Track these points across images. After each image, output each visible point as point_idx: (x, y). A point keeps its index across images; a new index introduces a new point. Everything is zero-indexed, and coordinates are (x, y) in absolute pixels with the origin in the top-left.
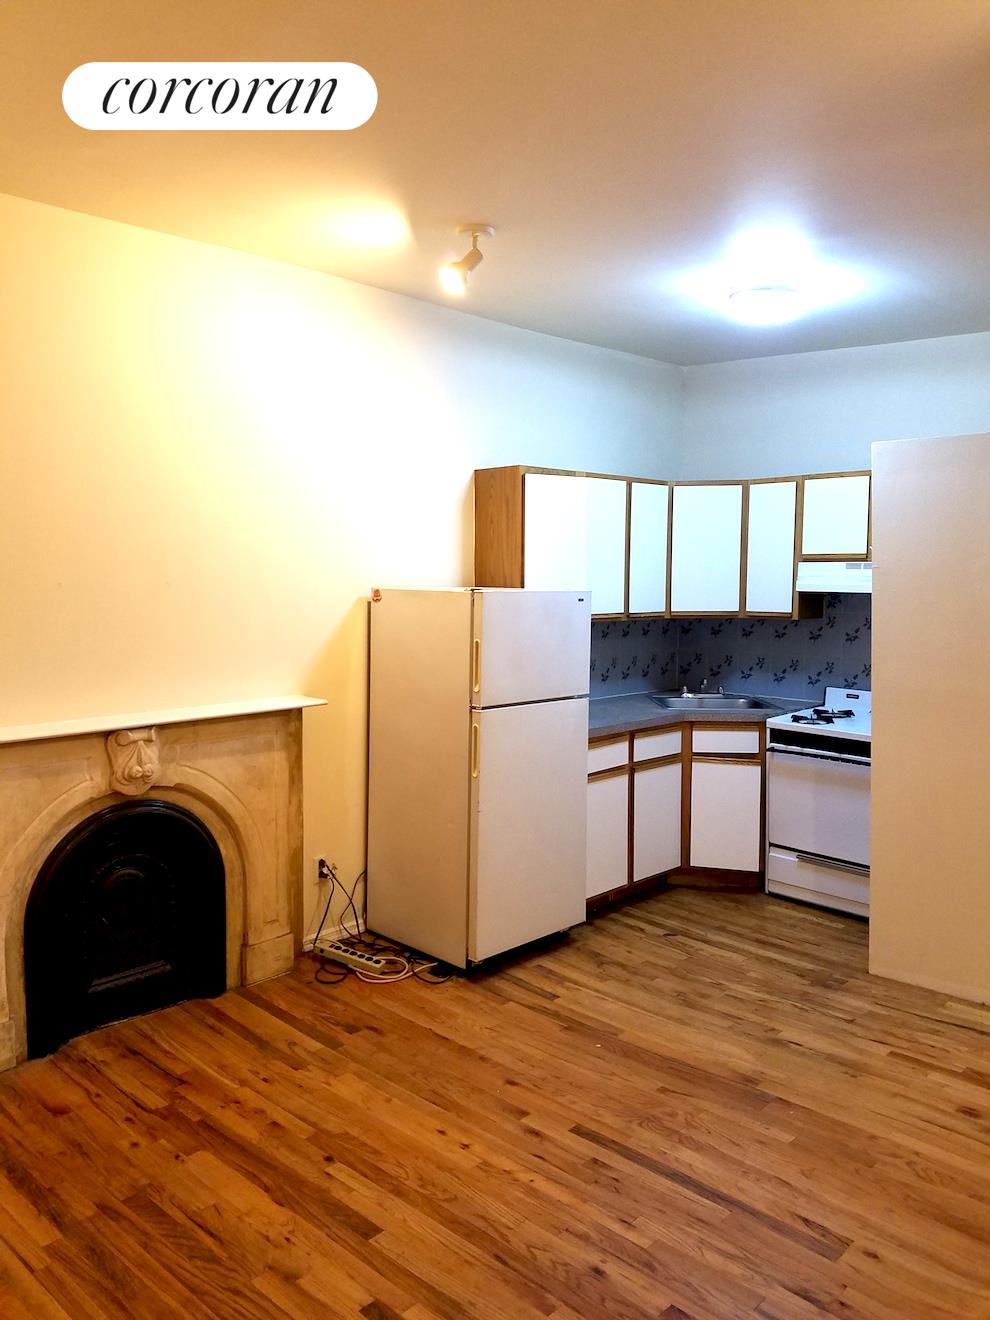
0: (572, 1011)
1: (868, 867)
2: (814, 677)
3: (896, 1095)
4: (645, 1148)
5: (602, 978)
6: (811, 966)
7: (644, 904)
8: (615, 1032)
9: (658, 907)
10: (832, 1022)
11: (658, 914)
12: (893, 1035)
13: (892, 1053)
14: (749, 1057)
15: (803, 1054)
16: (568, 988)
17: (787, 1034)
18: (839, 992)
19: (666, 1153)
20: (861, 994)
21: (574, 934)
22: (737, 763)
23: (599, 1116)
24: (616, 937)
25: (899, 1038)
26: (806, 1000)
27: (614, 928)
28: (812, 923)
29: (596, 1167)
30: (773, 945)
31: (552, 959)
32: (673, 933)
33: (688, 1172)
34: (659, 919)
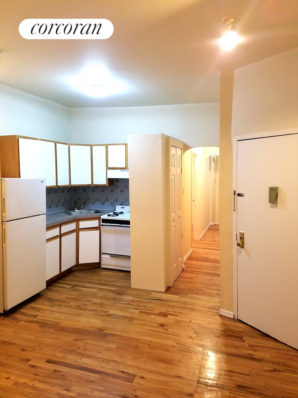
0: (43, 320)
1: (130, 256)
2: (112, 203)
3: (142, 325)
4: (71, 361)
5: (52, 306)
6: (115, 289)
7: (64, 278)
8: (58, 323)
9: (69, 279)
10: (123, 305)
11: (69, 281)
12: (139, 306)
13: (140, 312)
14: (101, 322)
15: (116, 318)
16: (41, 312)
17: (111, 312)
18: (124, 296)
19: (78, 361)
20: (130, 295)
21: (41, 293)
22: (92, 230)
23: (55, 354)
24: (56, 291)
25: (141, 306)
26: (115, 300)
27: (55, 289)
28: (115, 275)
29: (56, 373)
30: (105, 284)
31: (34, 303)
32: (74, 286)
33: (86, 366)
34: (70, 283)
